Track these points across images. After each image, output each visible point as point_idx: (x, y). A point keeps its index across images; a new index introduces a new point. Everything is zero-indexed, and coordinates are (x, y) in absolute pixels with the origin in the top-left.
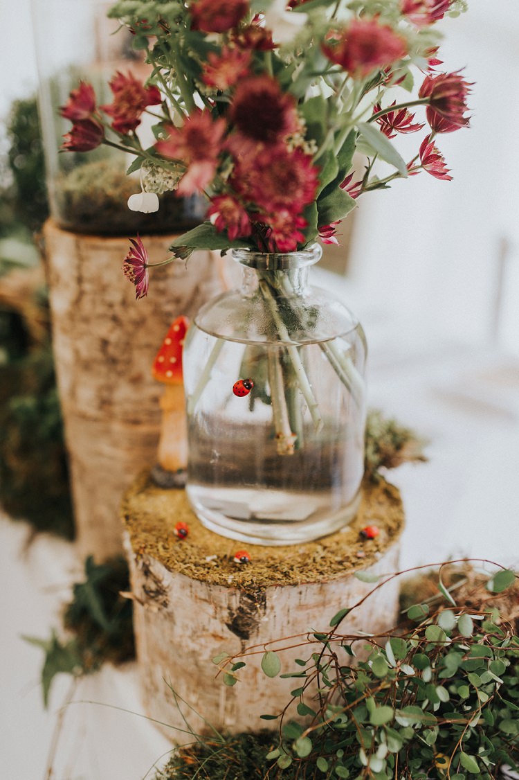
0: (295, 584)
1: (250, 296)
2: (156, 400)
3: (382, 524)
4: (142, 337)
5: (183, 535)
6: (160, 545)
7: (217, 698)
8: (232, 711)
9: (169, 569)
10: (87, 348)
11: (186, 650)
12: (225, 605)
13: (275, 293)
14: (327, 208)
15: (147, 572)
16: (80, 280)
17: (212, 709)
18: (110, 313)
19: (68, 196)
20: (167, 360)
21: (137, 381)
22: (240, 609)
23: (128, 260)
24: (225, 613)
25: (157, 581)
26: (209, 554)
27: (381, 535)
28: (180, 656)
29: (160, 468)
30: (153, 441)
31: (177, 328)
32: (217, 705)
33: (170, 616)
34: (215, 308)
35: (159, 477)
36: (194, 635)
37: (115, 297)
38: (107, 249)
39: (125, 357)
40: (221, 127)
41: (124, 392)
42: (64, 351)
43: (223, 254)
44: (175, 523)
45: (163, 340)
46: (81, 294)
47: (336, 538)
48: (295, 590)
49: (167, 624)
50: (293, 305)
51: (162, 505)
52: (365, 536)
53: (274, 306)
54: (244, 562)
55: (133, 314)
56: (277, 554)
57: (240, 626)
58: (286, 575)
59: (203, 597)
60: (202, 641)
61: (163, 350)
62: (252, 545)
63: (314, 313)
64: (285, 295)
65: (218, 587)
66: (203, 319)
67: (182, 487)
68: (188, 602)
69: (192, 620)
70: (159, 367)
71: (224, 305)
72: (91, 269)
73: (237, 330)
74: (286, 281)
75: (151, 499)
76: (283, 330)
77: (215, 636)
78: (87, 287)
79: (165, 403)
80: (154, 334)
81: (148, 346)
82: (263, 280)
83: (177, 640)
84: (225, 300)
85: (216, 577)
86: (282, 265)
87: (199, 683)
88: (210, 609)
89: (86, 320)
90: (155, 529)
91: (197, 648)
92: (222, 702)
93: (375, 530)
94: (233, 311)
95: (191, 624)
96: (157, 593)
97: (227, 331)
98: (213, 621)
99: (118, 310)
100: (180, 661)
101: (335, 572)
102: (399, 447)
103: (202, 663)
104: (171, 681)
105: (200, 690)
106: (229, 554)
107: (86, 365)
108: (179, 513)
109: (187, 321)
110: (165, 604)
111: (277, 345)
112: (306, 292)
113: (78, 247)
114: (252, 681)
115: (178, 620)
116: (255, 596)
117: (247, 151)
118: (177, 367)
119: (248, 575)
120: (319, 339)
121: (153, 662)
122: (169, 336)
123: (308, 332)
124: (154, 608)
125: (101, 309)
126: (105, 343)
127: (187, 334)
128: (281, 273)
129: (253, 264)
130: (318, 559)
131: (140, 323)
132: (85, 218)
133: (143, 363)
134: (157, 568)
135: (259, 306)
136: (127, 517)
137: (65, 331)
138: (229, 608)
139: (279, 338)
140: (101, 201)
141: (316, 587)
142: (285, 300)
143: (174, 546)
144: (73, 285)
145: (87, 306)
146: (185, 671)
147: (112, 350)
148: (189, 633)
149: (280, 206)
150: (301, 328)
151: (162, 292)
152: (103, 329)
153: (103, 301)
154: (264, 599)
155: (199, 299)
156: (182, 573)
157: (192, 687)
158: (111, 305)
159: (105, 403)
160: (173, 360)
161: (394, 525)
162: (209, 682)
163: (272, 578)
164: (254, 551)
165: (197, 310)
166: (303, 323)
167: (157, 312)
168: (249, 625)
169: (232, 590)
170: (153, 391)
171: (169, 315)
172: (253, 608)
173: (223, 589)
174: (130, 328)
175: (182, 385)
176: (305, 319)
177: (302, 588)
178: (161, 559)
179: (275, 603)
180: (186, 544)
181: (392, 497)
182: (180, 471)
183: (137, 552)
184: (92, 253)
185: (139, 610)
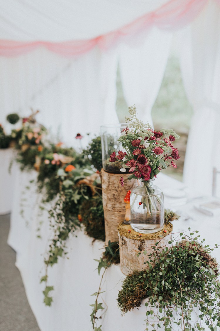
0: (150, 240)
1: (142, 187)
2: (124, 207)
3: (168, 230)
4: (122, 194)
5: (130, 232)
6: (125, 233)
7: (136, 264)
8: (139, 267)
9: (127, 238)
10: (110, 196)
11: (130, 254)
12: (137, 244)
13: (147, 187)
14: (155, 172)
15: (123, 239)
16: (109, 182)
17: (135, 267)
18: (115, 189)
19: (107, 165)
20: (127, 198)
21: (120, 203)
22: (140, 245)
23: (120, 181)
24: (137, 246)
25: (125, 241)
26: (135, 235)
27: (167, 232)
28: (129, 256)
29: (125, 220)
30: (124, 216)
31: (129, 192)
32: (136, 266)
33: (127, 248)
34: (136, 189)
35: (125, 222)
36: (132, 251)
37: (116, 186)
38: (115, 176)
39: (118, 198)
40: (136, 162)
41: (118, 205)
42: (104, 196)
43: (137, 179)
44: (128, 230)
45: (126, 194)
46: (109, 185)
47: (159, 233)
48: (150, 241)
49: (126, 249)
50: (150, 189)
51: (126, 227)
52: (164, 232)
53: (147, 189)
54: (141, 236)
55: (120, 189)
56: (147, 235)
57: (140, 248)
58: (148, 238)
59: (133, 243)
60: (133, 252)
61: (126, 196)
62: (143, 234)
63: (154, 190)
64: (148, 187)
65: (136, 240)
66: (134, 191)
67: (130, 224)
68: (130, 244)
69: (131, 248)
70: (125, 200)
71: (138, 188)
72: (111, 180)
73: (140, 193)
74: (149, 184)
75: (123, 226)
76: (148, 193)
77: (135, 251)
78: (111, 183)
79: (126, 207)
80: (124, 193)
81: (123, 196)
82: (144, 184)
83: (128, 253)
84: (138, 187)
85: (136, 238)
86: (148, 182)
87: (133, 262)
88: (135, 245)
89: (110, 190)
90: (124, 231)
91: (132, 254)
92: (137, 265)
93: (166, 231)
94: (139, 190)
95: (131, 249)
96: (124, 243)
97: (138, 193)
98: (135, 248)
99: (117, 188)
100: (129, 257)
101: (157, 238)
102: (172, 217)
103: (133, 257)
104: (127, 262)
105: (133, 263)
106: (138, 235)
107: (110, 200)
108: (129, 229)
109: (131, 191)
110: (126, 245)
111: (147, 196)
112: (152, 186)
113: (109, 175)
114: (143, 260)
115: (129, 249)
116: (143, 242)
117: (140, 165)
118: (129, 200)
119: (142, 238)
120: (155, 195)
121: (123, 259)
122: (127, 194)
123: (153, 193)
124: (124, 246)
125: (113, 188)
126: (114, 195)
127: (131, 193)
128: (148, 183)
129: (143, 181)
130: (155, 236)
131: (121, 191)
132: (110, 170)
133: (122, 199)
134: (125, 238)
135: (144, 189)
136: (119, 229)
137: (105, 192)
138: (138, 245)
139: (147, 195)
140: (114, 167)
141: (154, 240)
142: (148, 188)
143: (128, 234)
144: (108, 183)
145: (110, 187)
146: (130, 259)
147: (115, 196)
148: (131, 251)
149: (145, 174)
150: (151, 193)
151: (126, 185)
152: (114, 192)
153: (114, 187)
154: (144, 243)
155: (133, 186)
156: (129, 238)
157: (131, 263)
158: (115, 187)
159: (114, 208)
160: (128, 198)
161: (170, 231)
162: (134, 261)
163: (146, 239)
164: (143, 235)
165: (133, 189)
166: (152, 192)
167: (125, 189)
168: (142, 248)
169: (139, 241)
170: (124, 205)
171: (127, 189)
172: (142, 244)
173: (137, 241)
174: (119, 192)
175: (130, 203)
176: (152, 191)
177: (151, 240)
178: (125, 236)
179: (147, 244)
180: (130, 233)
181: (171, 226)
182: (129, 221)
183: (121, 235)
184: (112, 177)
185: (120, 247)
